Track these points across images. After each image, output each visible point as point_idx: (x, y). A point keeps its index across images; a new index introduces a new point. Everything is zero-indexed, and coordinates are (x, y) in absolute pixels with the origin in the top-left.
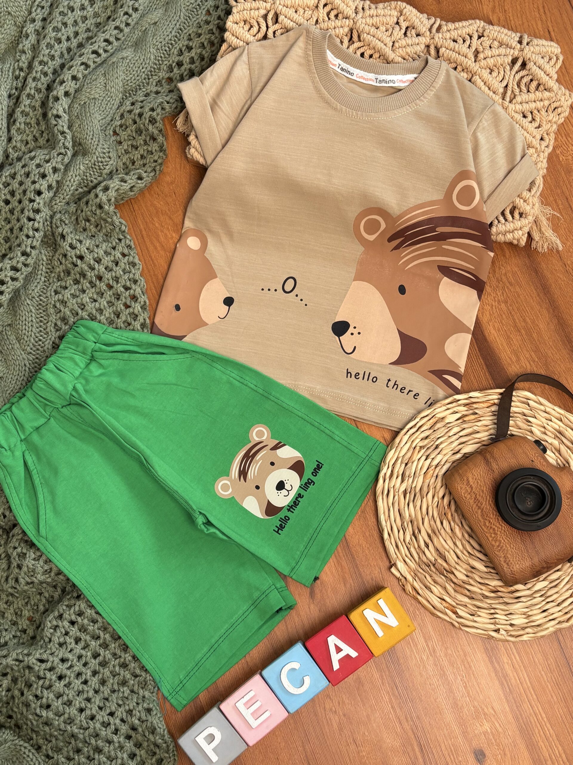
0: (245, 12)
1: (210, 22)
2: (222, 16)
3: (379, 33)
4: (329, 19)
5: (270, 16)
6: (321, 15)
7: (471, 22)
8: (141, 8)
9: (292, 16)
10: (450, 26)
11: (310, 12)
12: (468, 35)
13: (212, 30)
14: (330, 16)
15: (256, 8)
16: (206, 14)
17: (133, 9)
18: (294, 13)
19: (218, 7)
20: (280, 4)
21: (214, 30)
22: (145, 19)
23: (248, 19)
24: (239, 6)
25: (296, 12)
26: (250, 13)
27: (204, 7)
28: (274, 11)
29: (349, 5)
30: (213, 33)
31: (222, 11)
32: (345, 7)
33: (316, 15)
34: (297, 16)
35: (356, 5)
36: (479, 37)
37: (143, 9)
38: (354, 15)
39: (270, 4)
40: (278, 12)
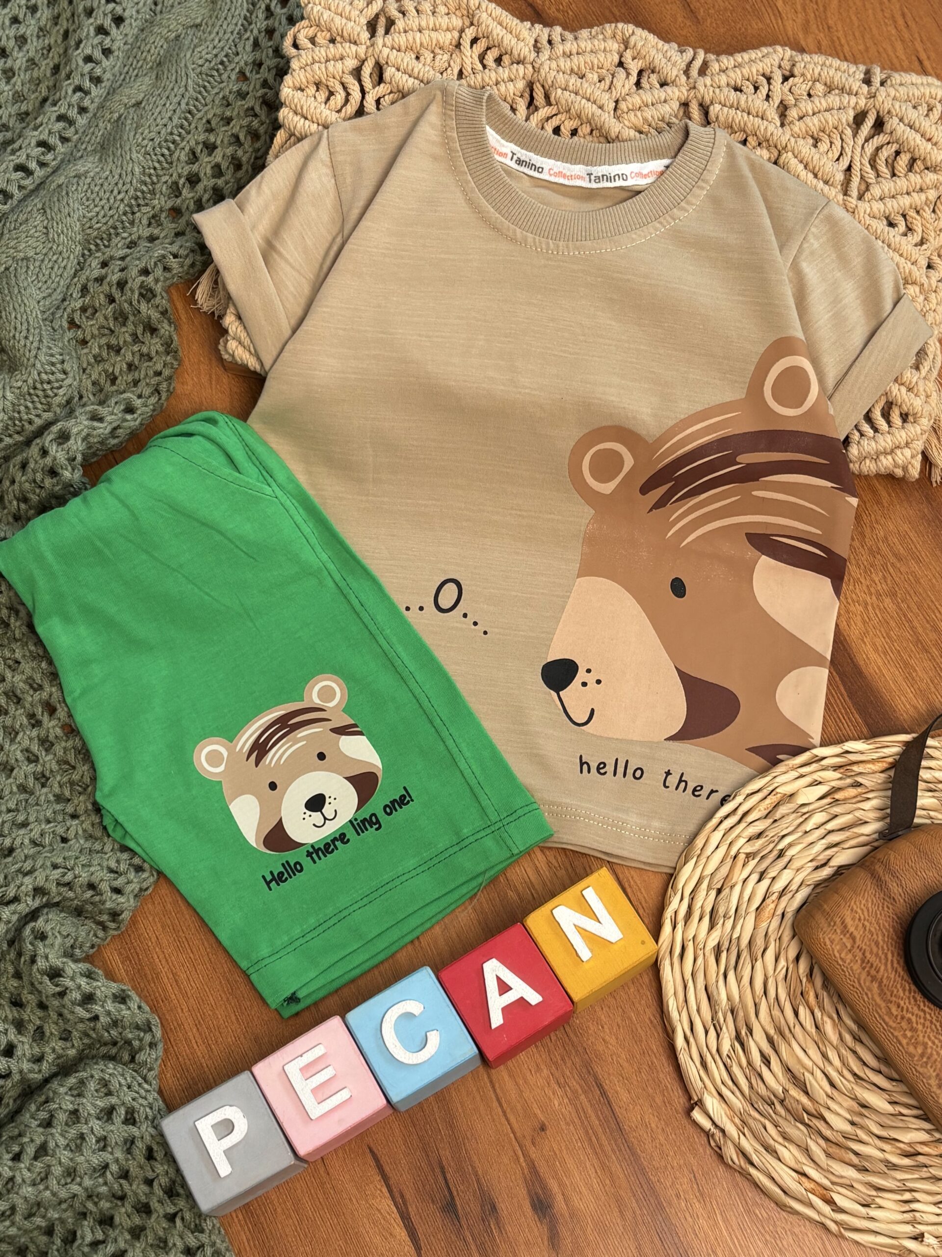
0: (317, 65)
1: (248, 93)
2: (271, 80)
3: (585, 85)
4: (484, 67)
5: (367, 71)
6: (468, 61)
7: (765, 50)
8: (108, 75)
9: (410, 67)
10: (725, 61)
11: (446, 57)
12: (764, 75)
13: (252, 109)
14: (485, 61)
15: (338, 56)
16: (238, 80)
17: (91, 80)
18: (414, 61)
19: (260, 65)
20: (384, 45)
21: (257, 109)
22: (117, 98)
23: (324, 81)
24: (304, 57)
25: (417, 58)
26: (326, 68)
27: (233, 66)
28: (373, 61)
29: (521, 37)
30: (256, 115)
31: (269, 70)
32: (514, 41)
33: (458, 61)
34: (420, 65)
35: (534, 36)
36: (786, 79)
37: (112, 78)
38: (533, 55)
39: (364, 47)
40: (383, 62)
